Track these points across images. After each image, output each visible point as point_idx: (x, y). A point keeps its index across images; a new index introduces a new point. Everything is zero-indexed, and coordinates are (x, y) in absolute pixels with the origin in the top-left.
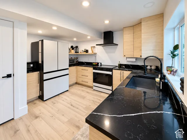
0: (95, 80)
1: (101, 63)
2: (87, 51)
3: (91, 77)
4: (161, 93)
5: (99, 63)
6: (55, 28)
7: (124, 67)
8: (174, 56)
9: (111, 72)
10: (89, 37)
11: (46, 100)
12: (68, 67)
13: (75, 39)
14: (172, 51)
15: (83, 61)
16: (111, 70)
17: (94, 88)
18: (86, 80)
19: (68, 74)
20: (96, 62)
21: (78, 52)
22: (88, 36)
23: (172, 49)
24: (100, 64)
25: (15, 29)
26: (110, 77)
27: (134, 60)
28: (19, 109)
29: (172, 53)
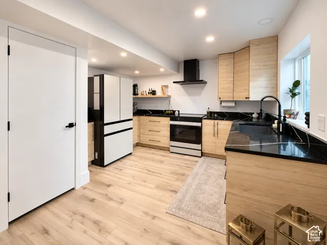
0: (173, 138)
1: (179, 111)
2: (154, 93)
3: (167, 132)
4: (281, 136)
5: (175, 111)
6: (124, 54)
7: (216, 115)
8: (294, 95)
9: (200, 124)
10: (162, 70)
11: (106, 166)
12: (131, 116)
13: (137, 72)
14: (291, 88)
15: (147, 109)
16: (199, 120)
17: (172, 149)
18: (157, 138)
19: (132, 128)
20: (171, 109)
21: (137, 94)
22: (161, 67)
23: (291, 86)
24: (177, 113)
25: (77, 58)
26: (199, 130)
27: (233, 104)
28: (82, 174)
29: (291, 91)
